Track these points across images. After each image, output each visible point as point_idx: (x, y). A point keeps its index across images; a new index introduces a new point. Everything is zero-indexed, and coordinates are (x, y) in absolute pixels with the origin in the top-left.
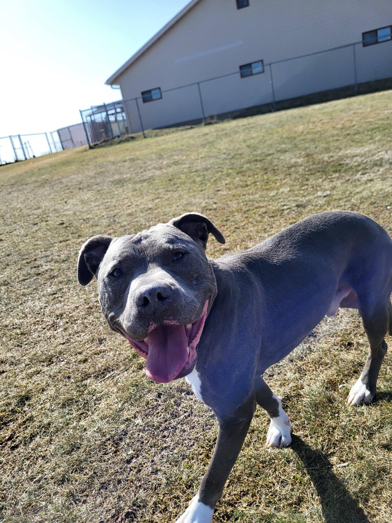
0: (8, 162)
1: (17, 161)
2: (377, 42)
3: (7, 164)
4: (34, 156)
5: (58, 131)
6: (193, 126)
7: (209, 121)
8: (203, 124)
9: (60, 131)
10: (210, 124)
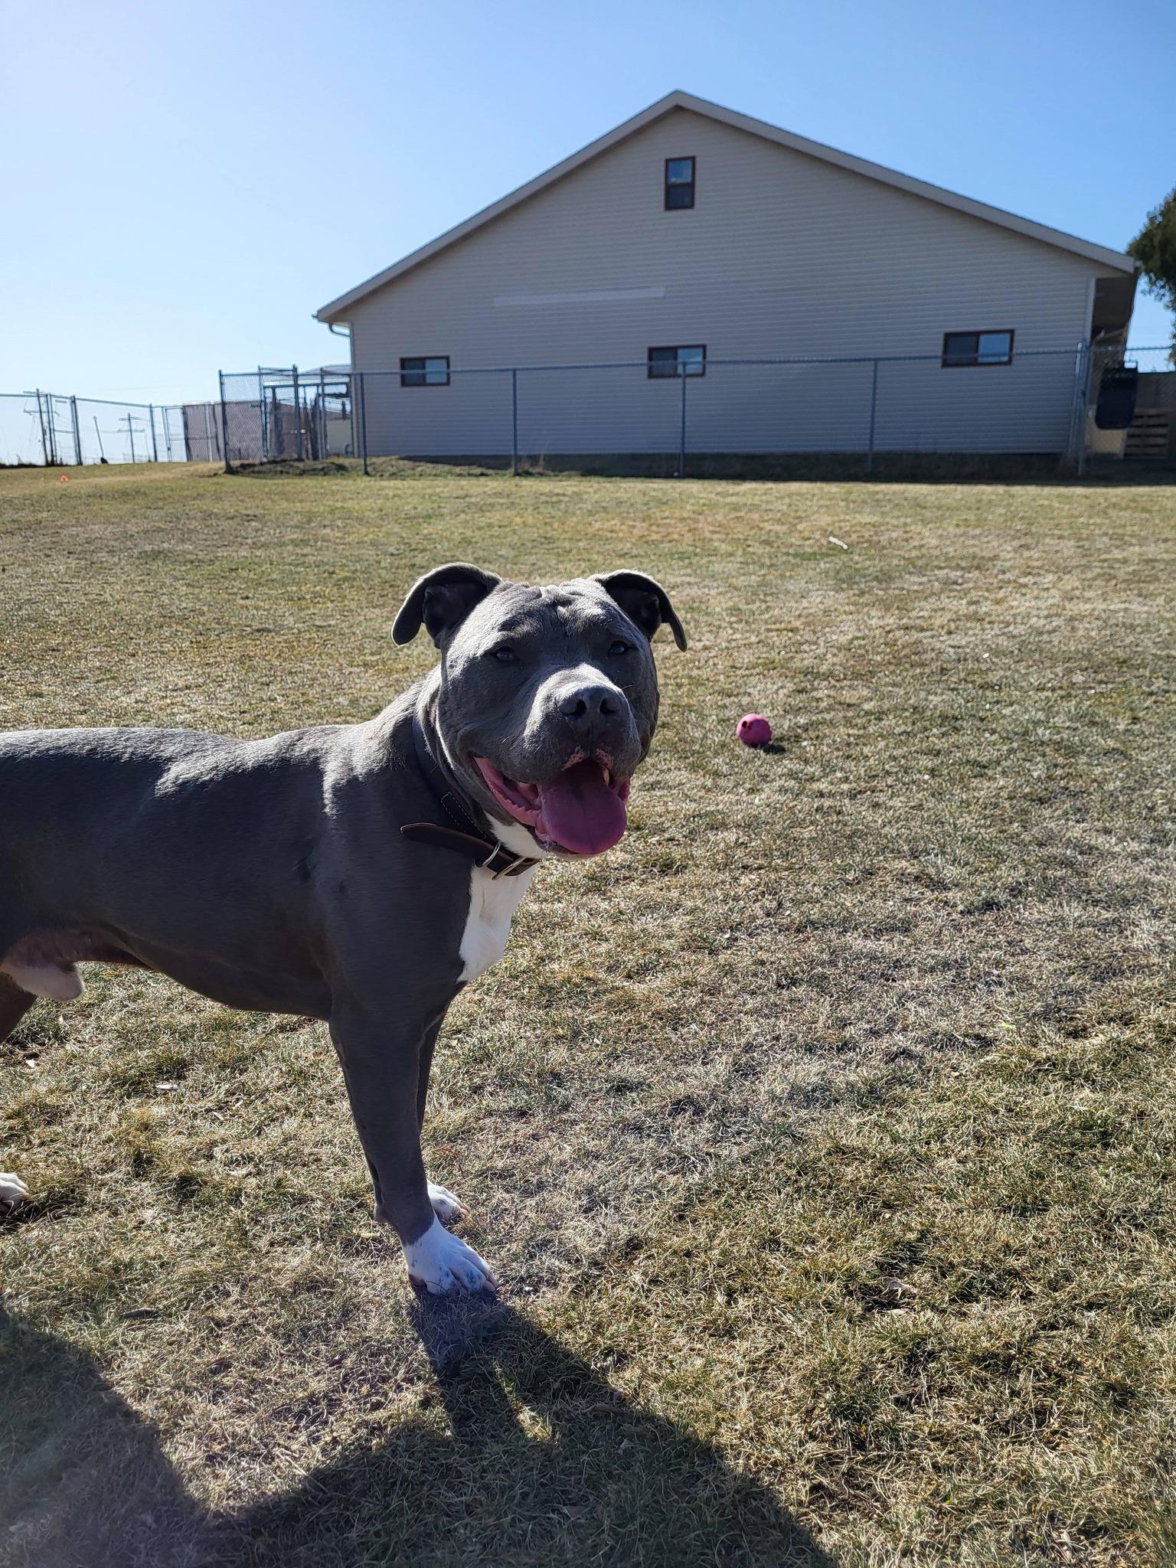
0: (25, 460)
1: (51, 464)
2: (974, 363)
3: (21, 466)
4: (103, 461)
5: (185, 410)
6: (490, 472)
7: (527, 467)
8: (512, 470)
9: (189, 411)
10: (528, 474)
